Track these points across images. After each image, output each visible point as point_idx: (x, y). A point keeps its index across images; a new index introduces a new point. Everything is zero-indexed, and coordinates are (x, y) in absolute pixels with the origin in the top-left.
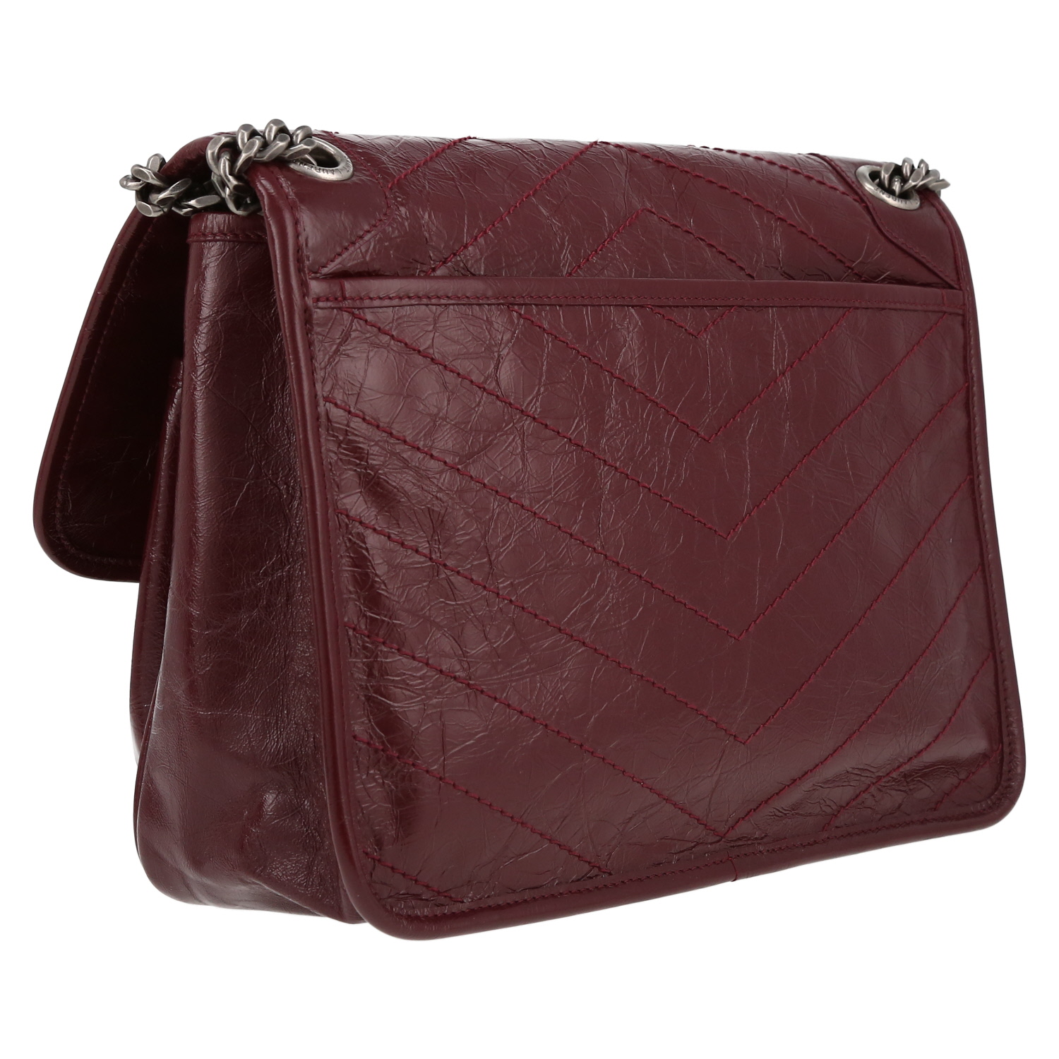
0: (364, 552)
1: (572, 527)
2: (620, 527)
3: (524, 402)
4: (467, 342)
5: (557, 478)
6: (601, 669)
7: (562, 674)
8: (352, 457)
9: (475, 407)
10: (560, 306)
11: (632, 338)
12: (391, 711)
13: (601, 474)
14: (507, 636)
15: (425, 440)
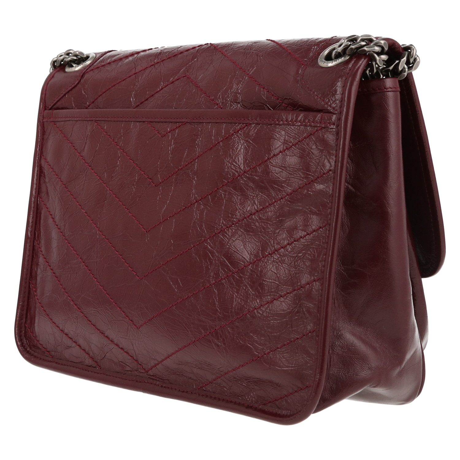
2: (106, 219)
4: (79, 136)
6: (88, 277)
10: (112, 121)
13: (106, 195)
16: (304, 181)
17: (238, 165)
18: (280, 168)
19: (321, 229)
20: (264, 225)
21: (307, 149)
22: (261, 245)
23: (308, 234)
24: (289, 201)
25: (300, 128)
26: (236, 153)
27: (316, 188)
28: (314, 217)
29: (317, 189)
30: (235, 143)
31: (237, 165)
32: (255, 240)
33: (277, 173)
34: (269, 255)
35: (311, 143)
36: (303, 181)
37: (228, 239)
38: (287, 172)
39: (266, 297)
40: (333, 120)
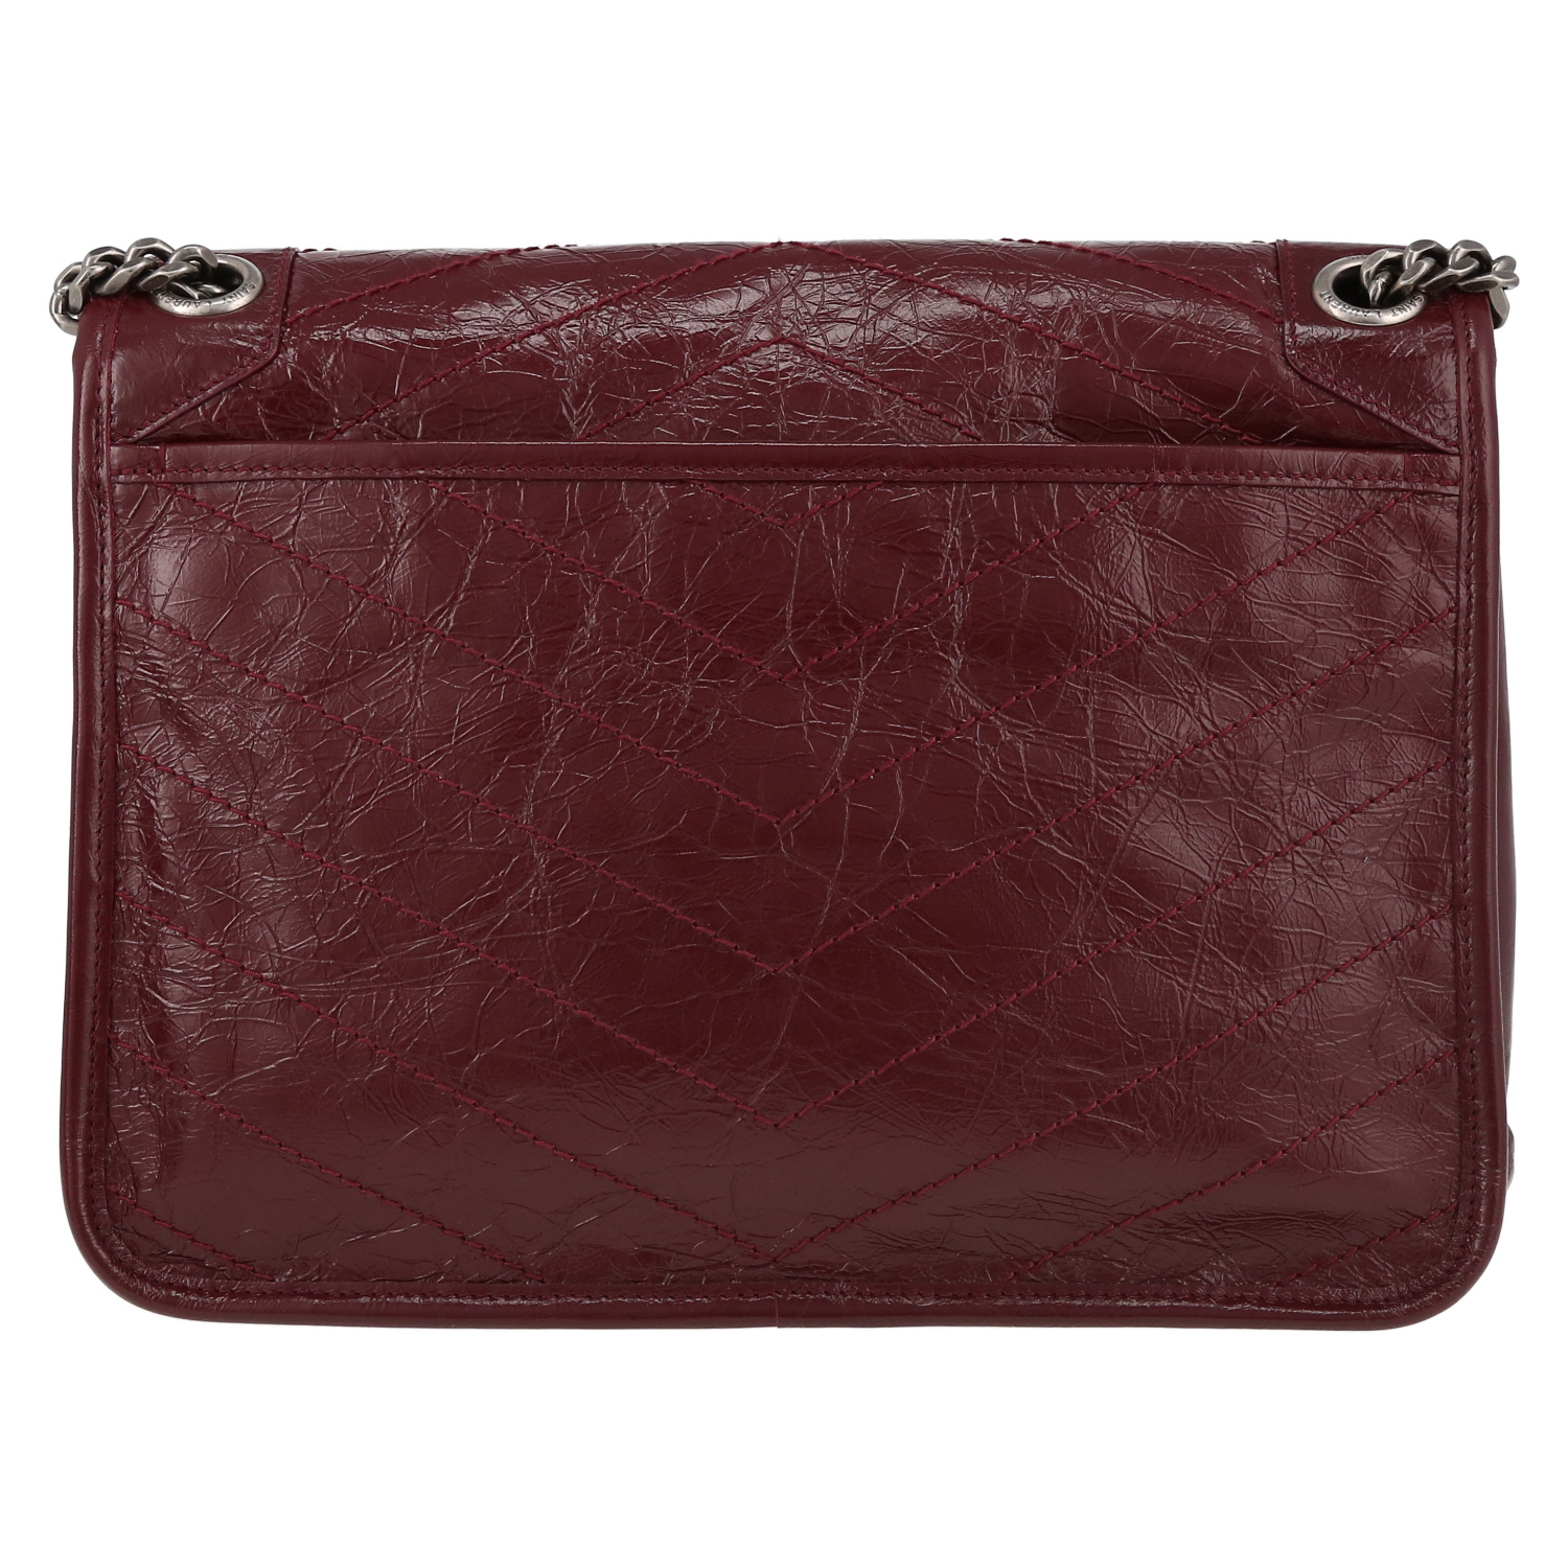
0: (152, 801)
1: (479, 790)
2: (567, 795)
3: (427, 613)
4: (347, 530)
5: (465, 720)
6: (501, 990)
7: (433, 991)
8: (151, 677)
9: (346, 618)
10: (522, 480)
11: (649, 527)
12: (165, 1013)
13: (548, 718)
14: (347, 930)
15: (258, 659)
16: (1365, 643)
17: (1134, 605)
18: (1286, 610)
19: (1431, 773)
20: (1247, 773)
21: (1371, 552)
22: (1239, 833)
23: (1392, 791)
24: (1322, 702)
25: (1334, 495)
26: (1120, 571)
27: (1411, 659)
28: (1404, 741)
29: (1415, 663)
30: (1110, 541)
31: (1129, 606)
32: (1215, 818)
33: (1274, 625)
34: (1277, 858)
35: (1381, 535)
36: (1360, 642)
37: (1126, 822)
38: (1306, 619)
39: (1290, 978)
40: (1452, 473)
